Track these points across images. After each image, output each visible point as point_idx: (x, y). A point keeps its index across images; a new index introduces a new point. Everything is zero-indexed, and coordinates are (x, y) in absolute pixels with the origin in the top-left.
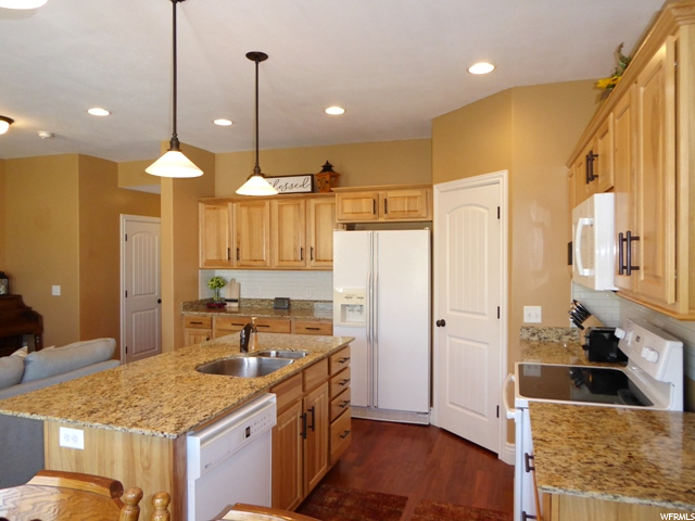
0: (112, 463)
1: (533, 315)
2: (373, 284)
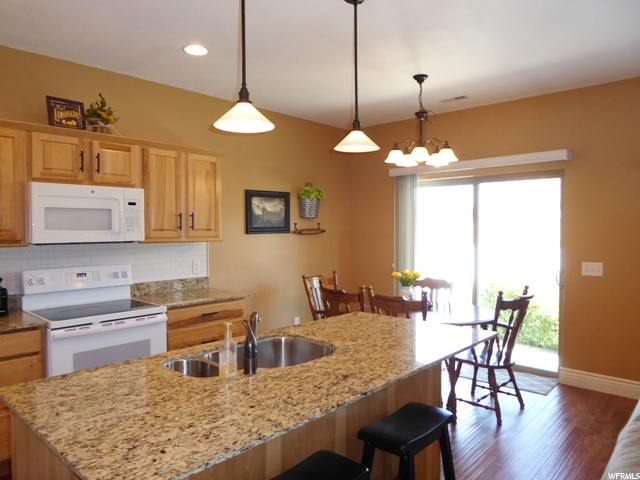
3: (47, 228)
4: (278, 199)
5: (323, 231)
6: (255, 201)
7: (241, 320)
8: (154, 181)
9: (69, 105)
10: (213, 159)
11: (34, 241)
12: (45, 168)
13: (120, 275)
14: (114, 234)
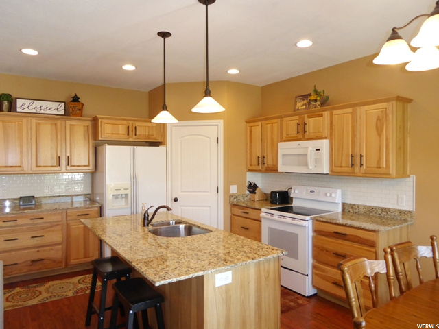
0: (249, 283)
1: (234, 189)
2: (134, 178)
3: (283, 165)
7: (373, 250)
8: (336, 133)
9: (305, 97)
10: (384, 105)
11: (279, 171)
12: (287, 135)
13: (328, 195)
14: (308, 168)
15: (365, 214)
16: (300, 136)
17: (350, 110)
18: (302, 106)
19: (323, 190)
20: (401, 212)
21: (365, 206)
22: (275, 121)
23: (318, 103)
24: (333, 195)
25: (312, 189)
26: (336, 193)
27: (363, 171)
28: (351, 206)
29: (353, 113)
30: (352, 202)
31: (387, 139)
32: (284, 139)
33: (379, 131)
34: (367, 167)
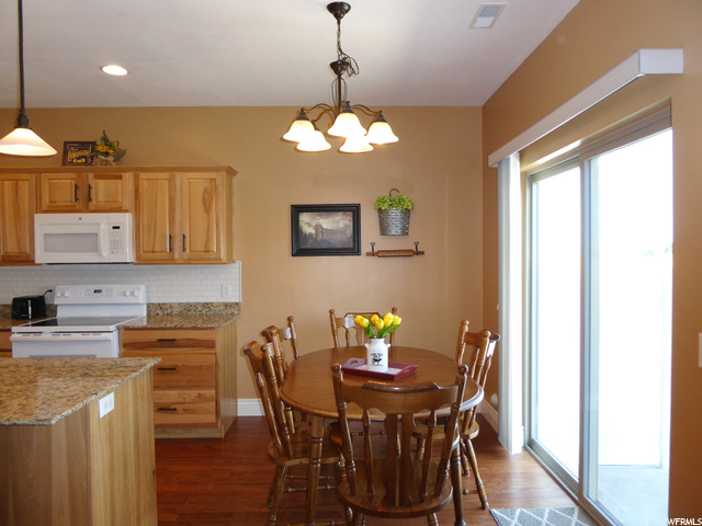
3: (45, 251)
4: (340, 213)
5: (422, 253)
6: (305, 218)
7: (213, 351)
8: (145, 205)
9: (83, 145)
10: (213, 175)
11: (37, 262)
12: (51, 202)
13: (128, 294)
14: (100, 255)
15: (180, 315)
16: (79, 205)
17: (166, 175)
18: (79, 158)
19: (117, 288)
20: (226, 305)
21: (180, 304)
22: (25, 176)
23: (111, 159)
24: (136, 294)
25: (98, 287)
26: (139, 289)
27: (185, 257)
28: (160, 306)
29: (171, 181)
30: (162, 301)
31: (217, 217)
32: (44, 207)
33: (207, 207)
34: (191, 251)
